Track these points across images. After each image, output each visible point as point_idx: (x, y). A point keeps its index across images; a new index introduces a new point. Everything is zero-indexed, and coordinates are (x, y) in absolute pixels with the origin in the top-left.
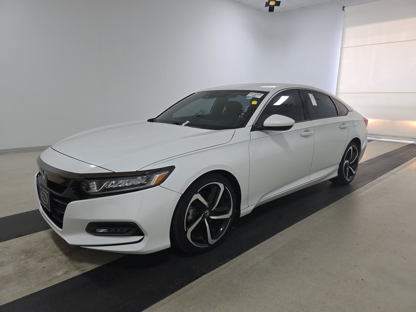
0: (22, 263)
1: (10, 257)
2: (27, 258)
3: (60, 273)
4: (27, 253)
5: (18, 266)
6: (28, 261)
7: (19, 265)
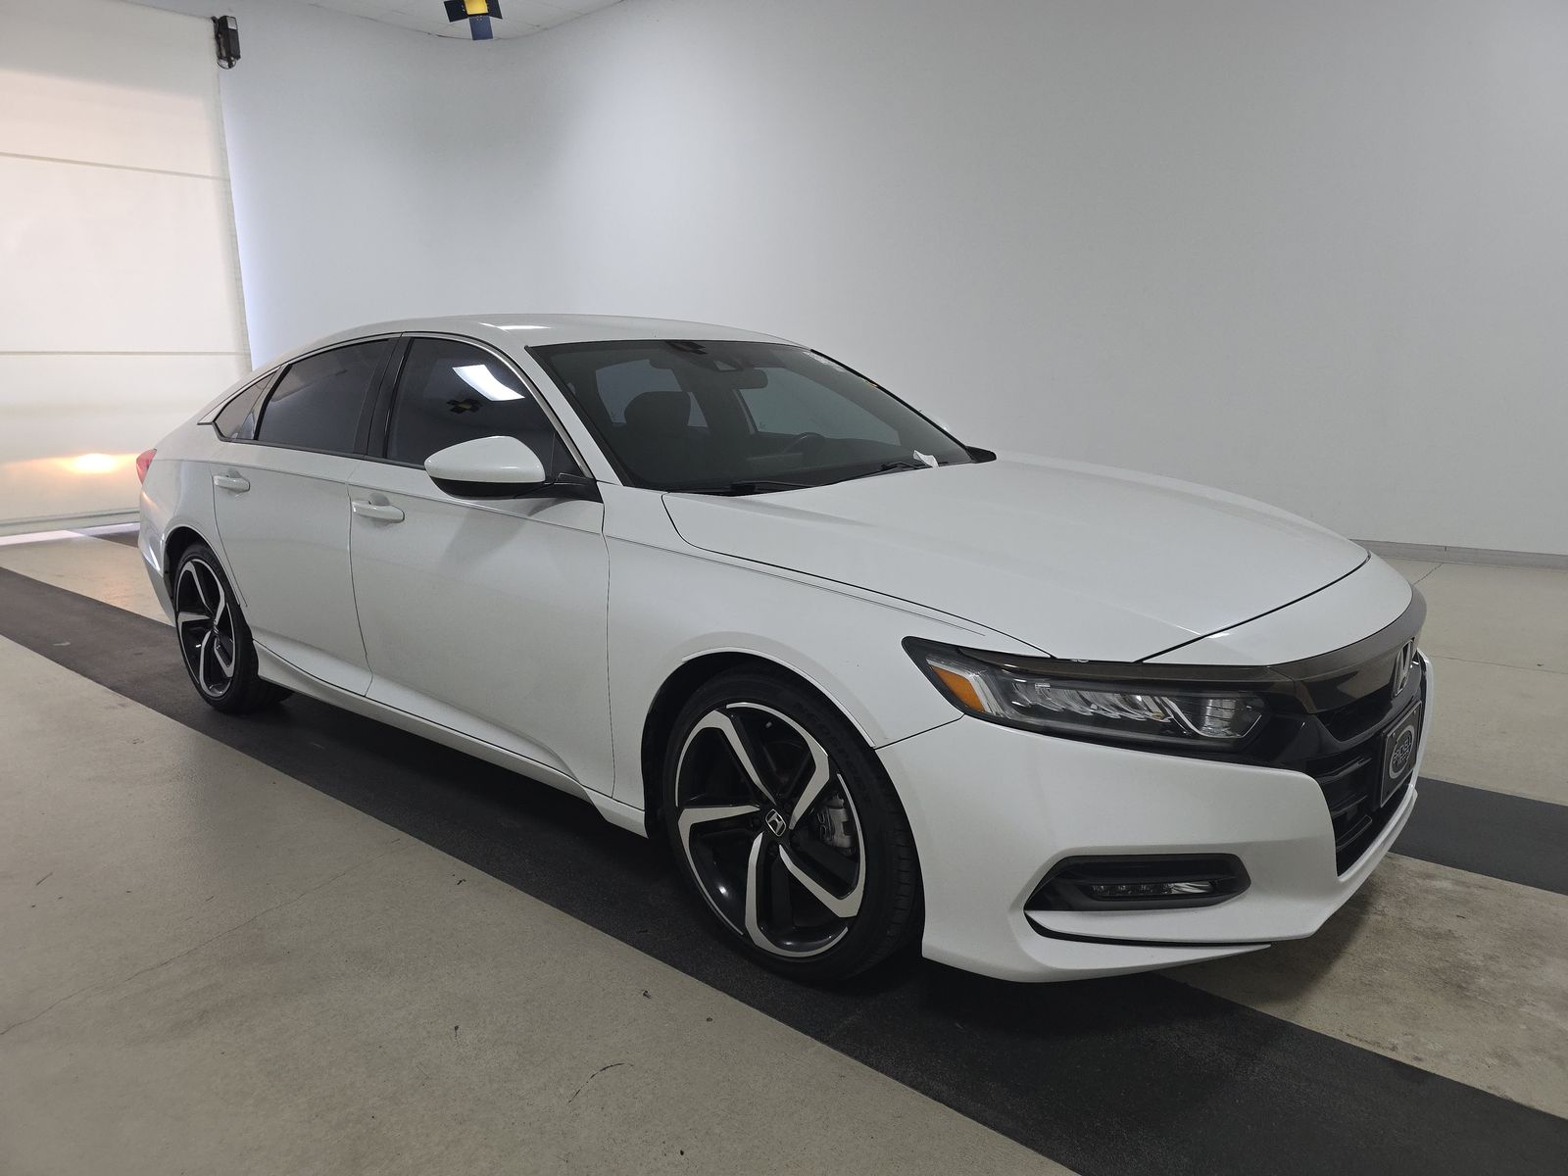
0: (1505, 968)
1: (1525, 1009)
2: (1477, 969)
3: (1446, 885)
4: (1460, 987)
5: (1523, 967)
6: (1482, 961)
7: (1518, 967)
